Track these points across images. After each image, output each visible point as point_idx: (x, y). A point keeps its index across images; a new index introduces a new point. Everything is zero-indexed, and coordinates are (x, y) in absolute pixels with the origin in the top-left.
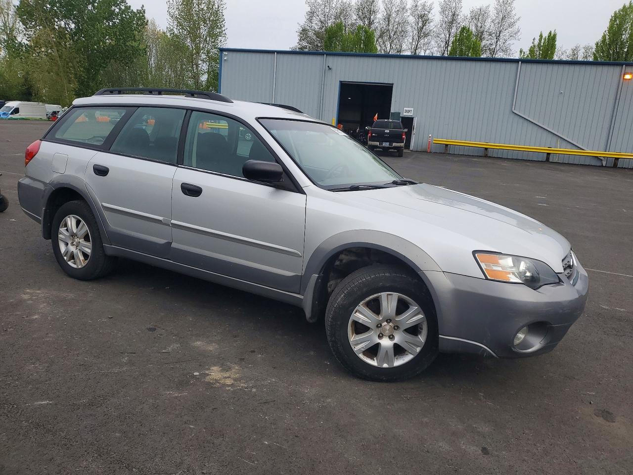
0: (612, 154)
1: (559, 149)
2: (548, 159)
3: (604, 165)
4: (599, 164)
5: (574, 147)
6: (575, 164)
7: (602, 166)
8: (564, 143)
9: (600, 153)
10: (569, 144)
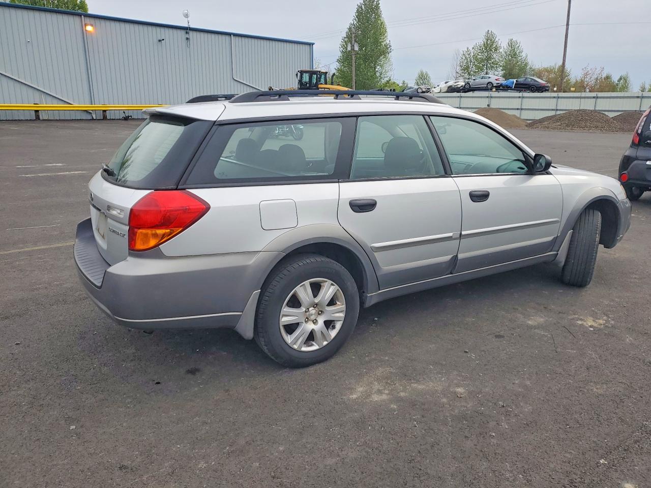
0: (99, 106)
1: (46, 105)
2: (38, 118)
3: (95, 118)
4: (90, 118)
5: (60, 102)
6: (67, 120)
7: (93, 119)
8: (49, 98)
9: (87, 106)
10: (54, 99)
